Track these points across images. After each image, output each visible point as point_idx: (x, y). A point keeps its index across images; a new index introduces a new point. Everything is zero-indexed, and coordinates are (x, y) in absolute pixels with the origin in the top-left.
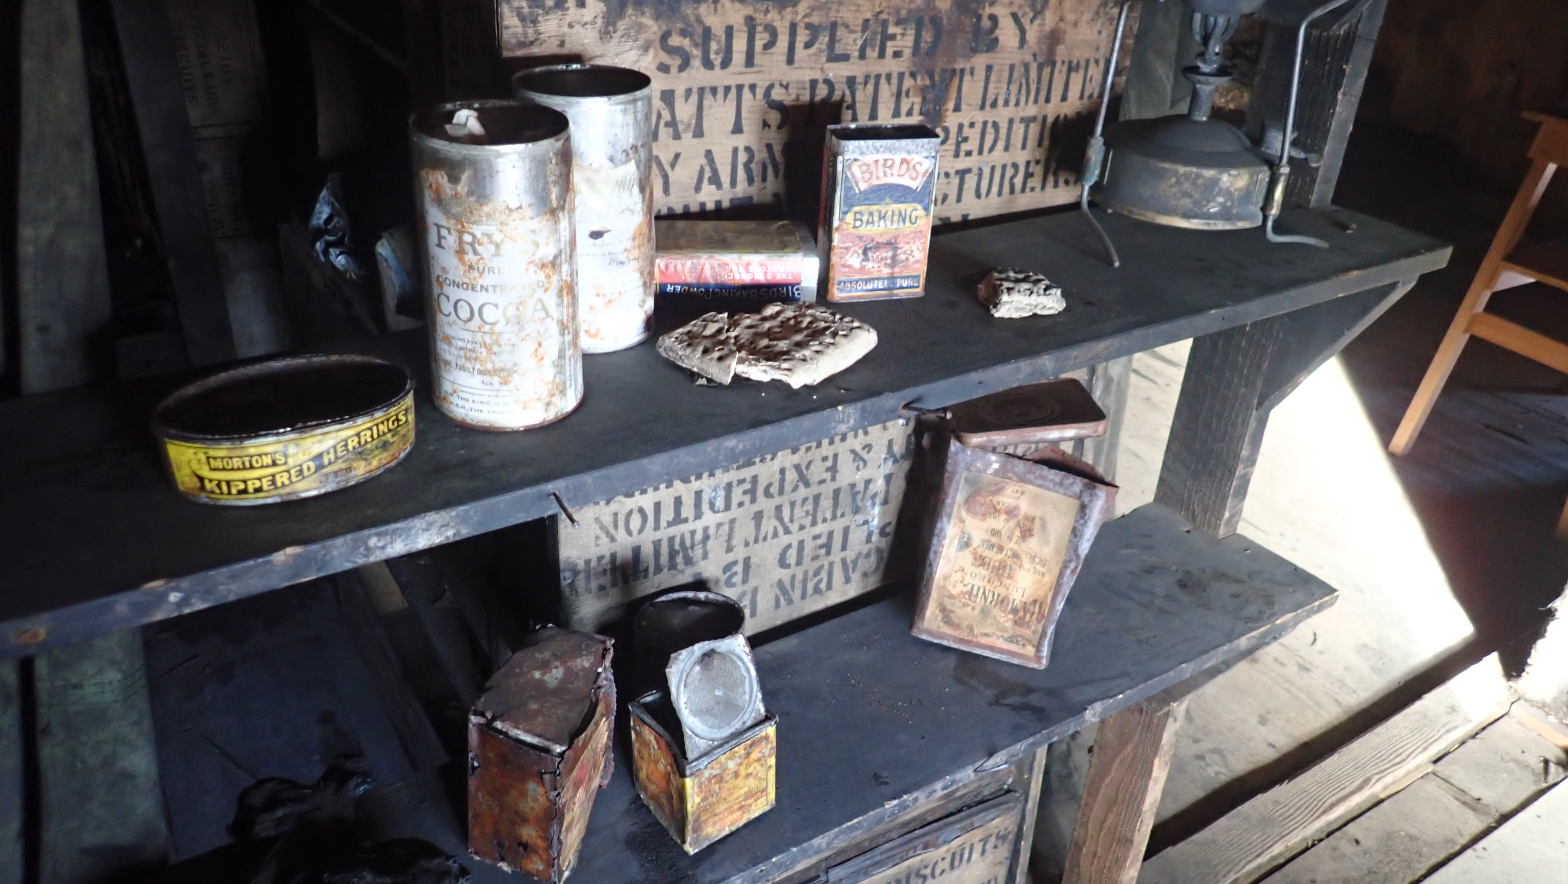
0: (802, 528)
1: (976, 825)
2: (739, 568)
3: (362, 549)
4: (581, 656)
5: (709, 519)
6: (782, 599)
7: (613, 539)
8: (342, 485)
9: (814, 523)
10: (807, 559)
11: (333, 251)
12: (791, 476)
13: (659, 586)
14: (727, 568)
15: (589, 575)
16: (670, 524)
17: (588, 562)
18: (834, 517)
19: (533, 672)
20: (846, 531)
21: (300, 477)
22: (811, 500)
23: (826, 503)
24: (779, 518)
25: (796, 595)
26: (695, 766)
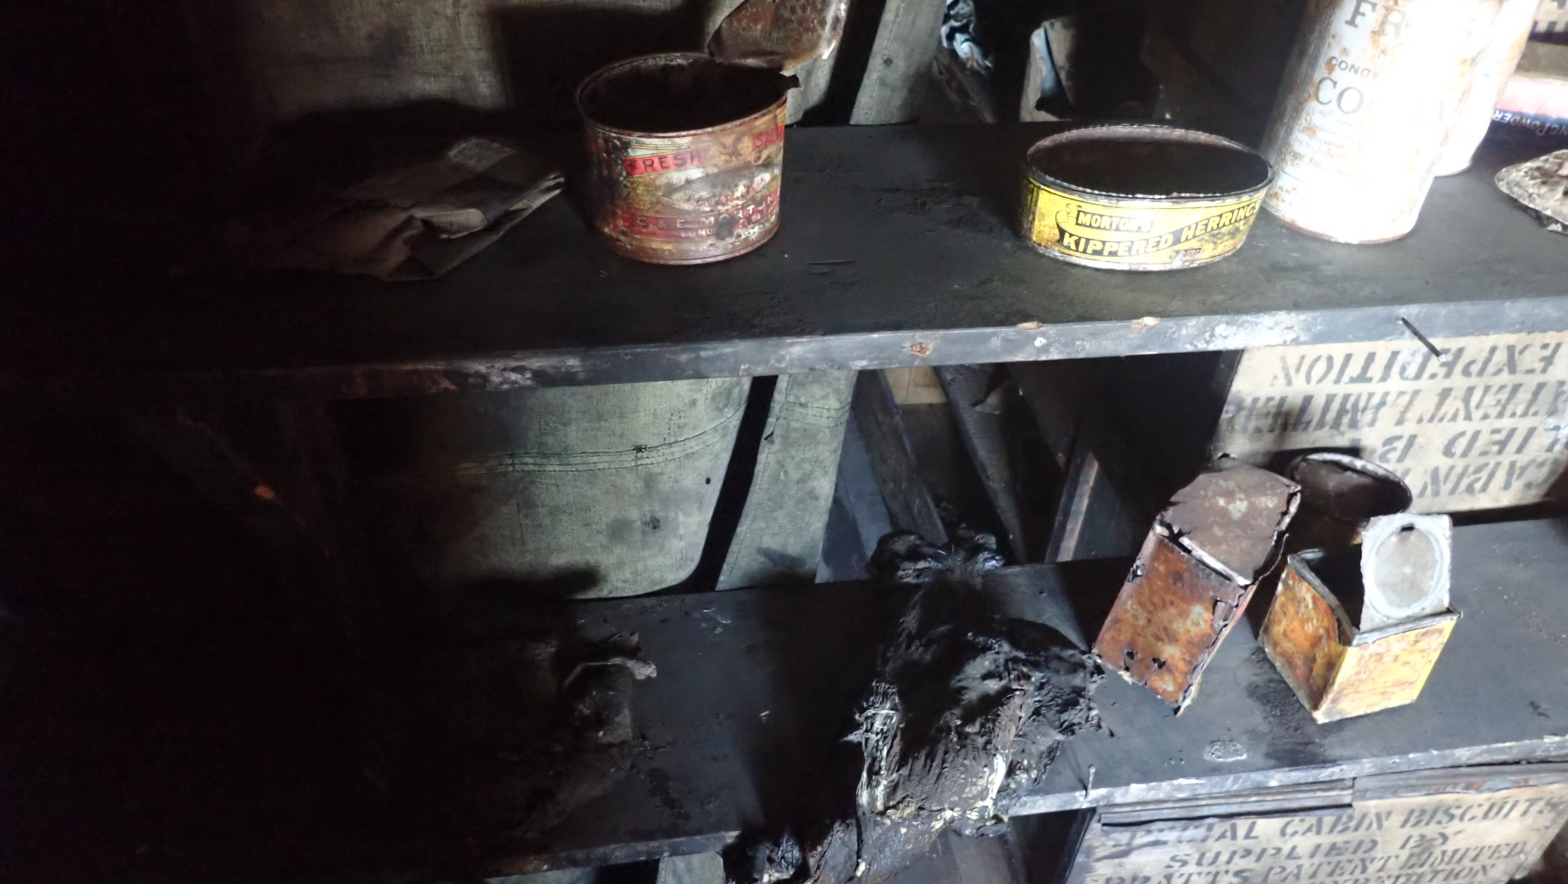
0: (1486, 417)
1: (1530, 783)
2: (1400, 445)
3: (1207, 335)
4: (1266, 495)
5: (1395, 384)
6: (1429, 488)
7: (1289, 382)
8: (1187, 265)
9: (1500, 415)
10: (1475, 452)
11: (959, 37)
12: (1501, 357)
13: (1312, 444)
14: (1389, 441)
15: (1251, 415)
16: (1352, 380)
17: (1255, 400)
18: (1525, 414)
19: (1218, 498)
20: (1531, 432)
21: (1156, 249)
22: (1508, 389)
23: (1524, 396)
24: (1466, 401)
25: (1445, 488)
26: (1365, 638)
